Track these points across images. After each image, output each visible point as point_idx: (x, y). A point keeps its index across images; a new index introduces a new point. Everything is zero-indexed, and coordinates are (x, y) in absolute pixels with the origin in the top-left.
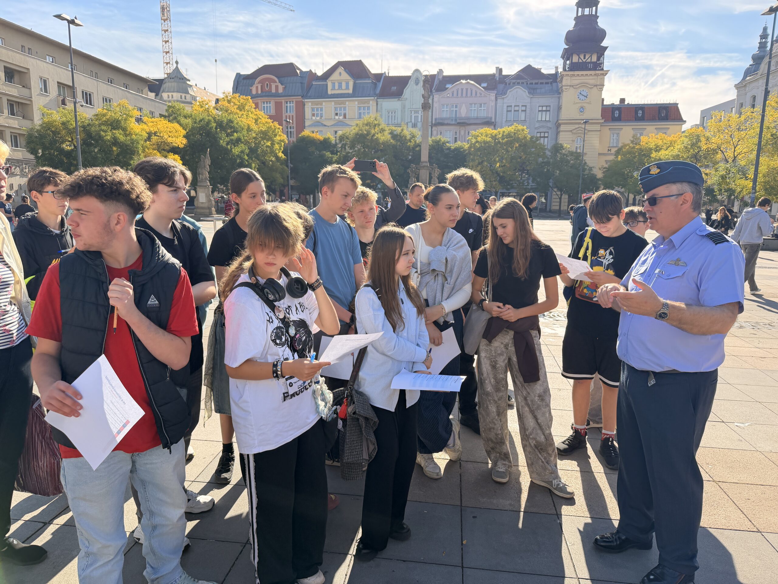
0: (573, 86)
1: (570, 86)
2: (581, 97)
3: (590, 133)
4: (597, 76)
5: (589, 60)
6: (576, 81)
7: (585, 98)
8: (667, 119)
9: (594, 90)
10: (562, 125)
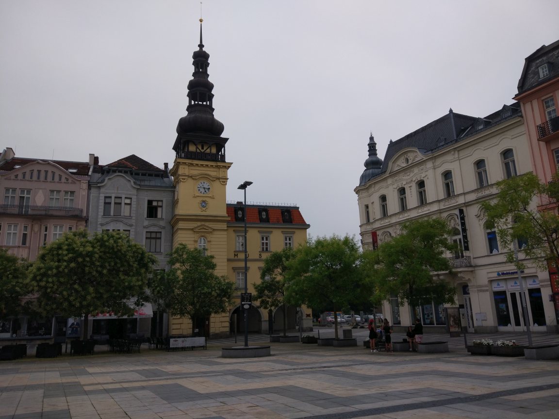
0: (191, 177)
1: (188, 176)
2: (202, 190)
3: (215, 233)
4: (219, 168)
5: (208, 151)
6: (195, 171)
7: (207, 191)
8: (292, 222)
9: (217, 184)
10: (180, 222)
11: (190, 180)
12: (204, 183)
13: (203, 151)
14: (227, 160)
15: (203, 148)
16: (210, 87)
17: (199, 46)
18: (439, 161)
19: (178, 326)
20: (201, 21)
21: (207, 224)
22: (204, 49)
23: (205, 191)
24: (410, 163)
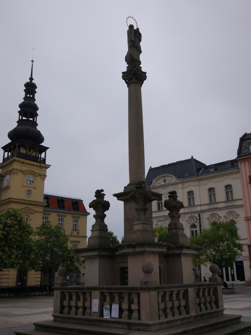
0: (22, 171)
1: (20, 171)
2: (29, 182)
3: (36, 214)
4: (41, 168)
5: (34, 154)
6: (25, 168)
7: (32, 183)
8: (78, 210)
9: (39, 178)
10: (12, 204)
11: (21, 173)
12: (30, 177)
13: (29, 153)
14: (47, 163)
15: (29, 152)
16: (36, 108)
17: (30, 79)
18: (186, 185)
19: (6, 280)
20: (32, 61)
21: (30, 207)
22: (33, 81)
23: (31, 183)
24: (166, 183)
